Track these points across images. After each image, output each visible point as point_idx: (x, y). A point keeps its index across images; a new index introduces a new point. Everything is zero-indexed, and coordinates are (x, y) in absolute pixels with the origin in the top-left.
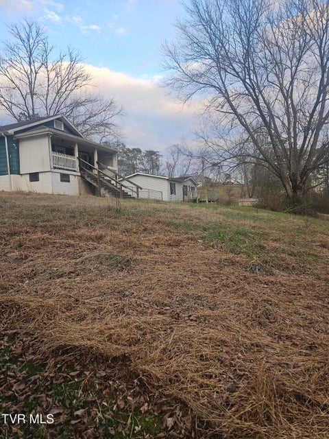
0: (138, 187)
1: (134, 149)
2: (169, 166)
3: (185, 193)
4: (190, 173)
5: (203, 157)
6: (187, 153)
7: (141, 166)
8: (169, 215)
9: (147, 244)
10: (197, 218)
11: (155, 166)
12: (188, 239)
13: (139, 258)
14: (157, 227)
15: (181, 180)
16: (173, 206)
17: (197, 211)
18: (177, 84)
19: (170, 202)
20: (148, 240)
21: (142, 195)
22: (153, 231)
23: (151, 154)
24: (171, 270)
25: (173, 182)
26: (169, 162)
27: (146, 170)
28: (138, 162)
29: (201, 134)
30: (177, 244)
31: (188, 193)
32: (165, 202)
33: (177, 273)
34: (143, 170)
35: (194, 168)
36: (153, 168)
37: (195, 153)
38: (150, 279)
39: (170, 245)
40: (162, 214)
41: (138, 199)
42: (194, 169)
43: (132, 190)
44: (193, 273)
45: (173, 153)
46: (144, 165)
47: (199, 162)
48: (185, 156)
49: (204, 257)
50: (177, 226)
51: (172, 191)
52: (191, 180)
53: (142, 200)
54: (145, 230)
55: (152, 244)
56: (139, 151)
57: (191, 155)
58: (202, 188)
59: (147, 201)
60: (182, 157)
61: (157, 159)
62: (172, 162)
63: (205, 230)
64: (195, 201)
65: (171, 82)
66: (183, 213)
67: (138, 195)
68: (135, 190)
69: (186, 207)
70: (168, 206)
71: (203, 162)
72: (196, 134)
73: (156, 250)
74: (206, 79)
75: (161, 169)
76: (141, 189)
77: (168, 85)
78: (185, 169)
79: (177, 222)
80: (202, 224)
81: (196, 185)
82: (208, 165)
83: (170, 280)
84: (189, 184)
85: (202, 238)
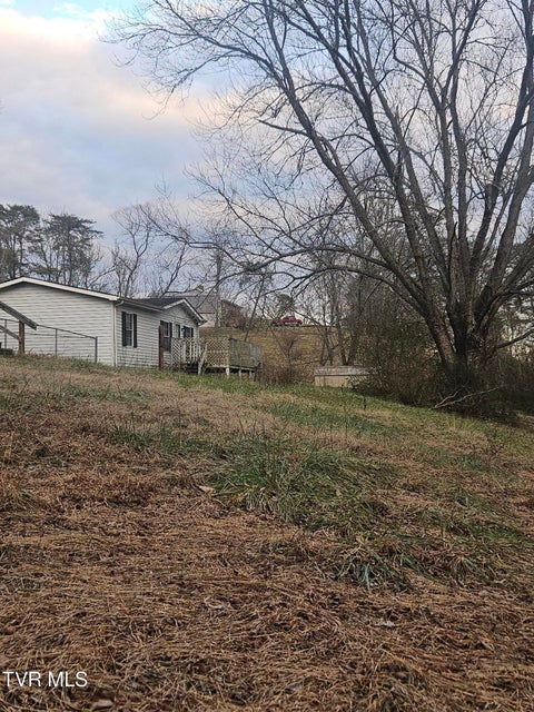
0: (24, 322)
1: (16, 208)
2: (120, 264)
3: (164, 345)
4: (180, 286)
5: (219, 246)
6: (174, 232)
7: (34, 259)
8: (115, 409)
9: (47, 498)
10: (198, 420)
11: (79, 262)
12: (172, 482)
13: (19, 541)
14: (79, 444)
15: (155, 305)
16: (130, 382)
17: (199, 398)
18: (150, 40)
19: (121, 369)
20: (48, 485)
21: (36, 344)
22: (63, 458)
23: (68, 227)
24: (120, 578)
25: (130, 311)
26: (122, 254)
27: (49, 271)
28: (27, 245)
29: (216, 182)
30: (140, 497)
31: (173, 343)
32: (106, 370)
33: (138, 588)
34: (41, 271)
35: (192, 273)
36: (72, 268)
37: (197, 232)
38: (52, 611)
39: (116, 501)
40: (95, 405)
41: (22, 357)
42: (192, 278)
43: (7, 331)
44: (186, 587)
45: (132, 229)
46: (42, 254)
47: (207, 257)
48: (169, 240)
49: (216, 538)
50: (139, 444)
51: (128, 337)
52: (183, 308)
53: (36, 359)
54: (41, 453)
55: (63, 498)
56: (31, 214)
57: (184, 237)
58: (215, 332)
59: (50, 362)
60: (160, 242)
61: (83, 241)
62: (129, 253)
63: (221, 454)
64: (192, 368)
65: (134, 30)
66: (157, 404)
67: (22, 343)
68: (14, 327)
69: (167, 385)
70: (112, 381)
71: (219, 260)
72: (202, 180)
73: (74, 516)
74: (233, 34)
75: (95, 271)
76: (33, 326)
77: (125, 37)
78: (166, 276)
79: (141, 429)
80: (214, 440)
81: (196, 322)
82: (231, 270)
83: (115, 611)
84: (178, 318)
85: (213, 480)
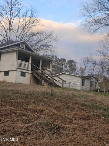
0: (63, 81)
1: (62, 59)
2: (82, 69)
3: (91, 86)
4: (94, 73)
5: (102, 65)
6: (93, 62)
7: (65, 69)
8: (82, 99)
9: (69, 117)
10: (99, 102)
11: (73, 69)
12: (95, 115)
13: (65, 126)
14: (75, 106)
15: (89, 77)
16: (84, 93)
17: (99, 97)
18: (88, 25)
19: (82, 90)
20: (70, 115)
21: (66, 85)
22: (72, 109)
23: (71, 62)
24: (85, 136)
25: (84, 79)
26: (82, 67)
27: (68, 71)
28: (64, 66)
29: (102, 52)
30: (88, 118)
31: (93, 85)
32: (79, 91)
33: (89, 138)
34: (66, 71)
35: (97, 70)
37: (98, 62)
38: (72, 141)
39: (83, 119)
40: (78, 98)
41: (63, 88)
42: (97, 72)
43: (60, 83)
44: (100, 139)
45: (84, 62)
46: (67, 68)
47: (100, 67)
48: (92, 64)
49: (105, 129)
50: (87, 107)
51: (83, 84)
52: (95, 78)
53: (65, 88)
54: (68, 108)
55: (73, 117)
56: (64, 60)
57: (95, 63)
58: (102, 83)
59: (68, 89)
60: (90, 64)
61: (74, 65)
62: (84, 67)
63: (105, 110)
64: (97, 91)
65: (85, 23)
66: (90, 98)
67: (63, 85)
68: (61, 82)
69: (92, 94)
70: (81, 93)
71: (102, 68)
72: (99, 51)
73: (75, 121)
74: (105, 21)
75: (77, 71)
76: (65, 82)
77: (83, 25)
78: (91, 71)
79: (87, 103)
80: (103, 107)
81: (98, 81)
82: (105, 70)
83: (85, 143)
84: (94, 80)
85: (104, 115)
